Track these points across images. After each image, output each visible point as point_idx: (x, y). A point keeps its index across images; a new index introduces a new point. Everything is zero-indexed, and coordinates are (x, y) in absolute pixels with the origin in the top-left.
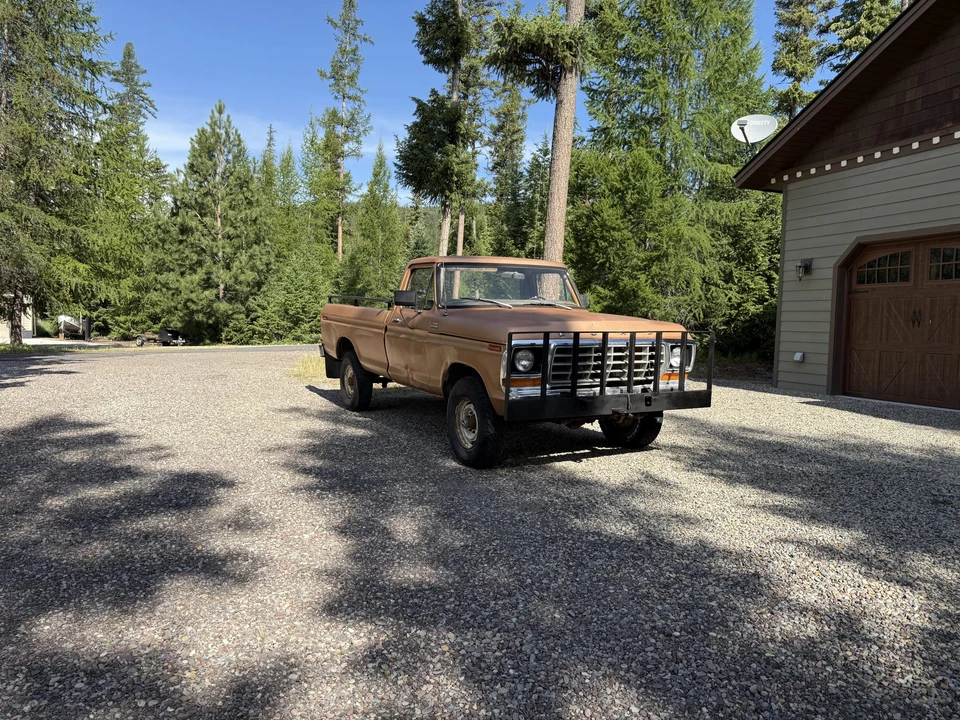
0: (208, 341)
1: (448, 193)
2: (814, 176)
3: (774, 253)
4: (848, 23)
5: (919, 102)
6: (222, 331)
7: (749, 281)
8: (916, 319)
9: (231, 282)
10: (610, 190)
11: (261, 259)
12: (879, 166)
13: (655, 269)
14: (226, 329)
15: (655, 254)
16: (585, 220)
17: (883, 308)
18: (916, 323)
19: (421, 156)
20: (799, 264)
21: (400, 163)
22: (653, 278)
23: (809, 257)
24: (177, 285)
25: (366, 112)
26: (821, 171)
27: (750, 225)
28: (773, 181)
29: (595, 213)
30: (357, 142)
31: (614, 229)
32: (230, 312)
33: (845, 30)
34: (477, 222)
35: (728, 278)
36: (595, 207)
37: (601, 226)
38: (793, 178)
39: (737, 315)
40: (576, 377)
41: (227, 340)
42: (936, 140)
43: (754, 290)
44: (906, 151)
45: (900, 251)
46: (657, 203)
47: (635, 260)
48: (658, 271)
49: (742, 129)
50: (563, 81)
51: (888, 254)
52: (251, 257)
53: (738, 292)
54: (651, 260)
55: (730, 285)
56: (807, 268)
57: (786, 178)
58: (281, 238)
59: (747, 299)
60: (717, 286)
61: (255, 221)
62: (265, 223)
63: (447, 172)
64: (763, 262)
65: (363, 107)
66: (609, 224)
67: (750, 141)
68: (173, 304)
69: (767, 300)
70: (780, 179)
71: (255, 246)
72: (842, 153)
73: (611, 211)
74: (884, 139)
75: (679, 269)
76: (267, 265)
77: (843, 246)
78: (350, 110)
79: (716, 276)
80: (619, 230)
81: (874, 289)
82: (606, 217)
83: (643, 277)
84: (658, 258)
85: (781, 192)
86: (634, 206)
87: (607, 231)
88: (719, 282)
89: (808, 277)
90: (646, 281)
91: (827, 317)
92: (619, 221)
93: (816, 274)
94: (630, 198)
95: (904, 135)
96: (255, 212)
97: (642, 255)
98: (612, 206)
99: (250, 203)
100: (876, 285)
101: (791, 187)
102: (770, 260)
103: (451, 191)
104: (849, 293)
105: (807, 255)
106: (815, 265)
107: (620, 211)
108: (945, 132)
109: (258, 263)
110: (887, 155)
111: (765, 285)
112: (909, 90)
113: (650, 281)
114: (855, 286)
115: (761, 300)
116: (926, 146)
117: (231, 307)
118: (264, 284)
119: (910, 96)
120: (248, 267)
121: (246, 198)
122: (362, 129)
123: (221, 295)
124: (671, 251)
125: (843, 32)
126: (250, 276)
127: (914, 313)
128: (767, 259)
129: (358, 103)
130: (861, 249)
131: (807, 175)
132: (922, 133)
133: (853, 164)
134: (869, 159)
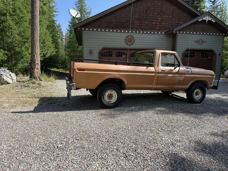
2: (91, 31)
5: (115, 22)
12: (108, 33)
23: (91, 50)
26: (93, 30)
38: (85, 29)
42: (119, 31)
44: (113, 31)
45: (110, 50)
51: (108, 51)
57: (83, 29)
70: (81, 29)
72: (99, 27)
74: (107, 27)
77: (100, 48)
95: (113, 28)
100: (106, 57)
101: (84, 31)
106: (93, 52)
108: (121, 30)
110: (109, 31)
114: (101, 57)
116: (117, 31)
119: (113, 20)
130: (104, 49)
131: (89, 30)
132: (116, 29)
133: (101, 30)
134: (105, 31)
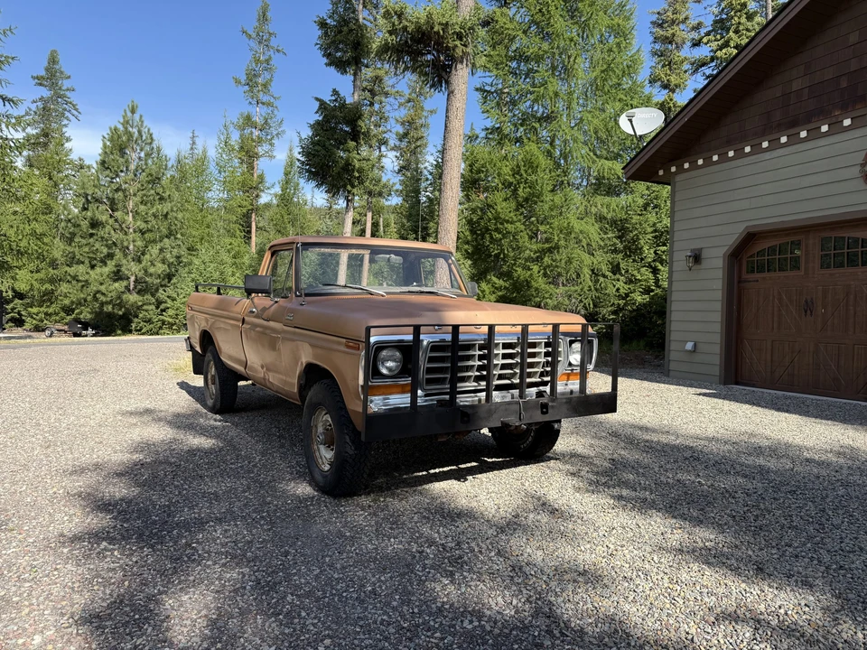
0: (119, 332)
1: (349, 188)
2: (701, 167)
3: (658, 245)
4: (718, 37)
5: (806, 90)
6: (131, 321)
7: (635, 273)
8: (808, 308)
9: (141, 274)
10: (503, 184)
11: (171, 252)
12: (767, 156)
13: (547, 260)
14: (136, 320)
15: (547, 246)
16: (479, 213)
17: (774, 297)
18: (809, 312)
19: (323, 152)
20: (689, 254)
21: (303, 159)
22: (545, 269)
23: (699, 247)
24: (87, 277)
25: (279, 117)
26: (708, 162)
27: (635, 219)
28: (661, 173)
29: (489, 206)
30: (270, 144)
31: (508, 222)
32: (140, 304)
33: (716, 43)
34: (384, 219)
35: (616, 269)
36: (489, 200)
37: (495, 219)
38: (681, 170)
39: (625, 304)
40: (456, 380)
41: (137, 331)
42: (825, 128)
43: (640, 281)
44: (794, 139)
45: (790, 238)
46: (548, 197)
47: (528, 252)
48: (550, 262)
49: (631, 121)
50: (453, 72)
51: (778, 243)
52: (161, 250)
53: (626, 283)
54: (543, 252)
55: (618, 276)
56: (697, 258)
57: (673, 169)
58: (194, 233)
59: (634, 290)
60: (604, 276)
61: (166, 216)
62: (176, 218)
63: (348, 167)
64: (649, 254)
65: (276, 112)
66: (503, 217)
67: (638, 133)
68: (82, 296)
69: (653, 291)
70: (667, 170)
71: (166, 240)
72: (729, 143)
73: (504, 204)
74: (770, 128)
75: (569, 261)
76: (178, 257)
77: (732, 235)
78: (264, 115)
79: (604, 268)
80: (511, 223)
81: (764, 278)
82: (499, 210)
83: (536, 268)
84: (550, 250)
85: (669, 184)
86: (526, 200)
87: (502, 224)
88: (607, 273)
89: (698, 267)
90: (539, 272)
91: (718, 306)
92: (512, 214)
93: (705, 264)
94: (522, 192)
95: (792, 124)
96: (166, 207)
97: (534, 247)
98: (505, 200)
99: (162, 199)
100: (766, 275)
101: (678, 178)
102: (655, 252)
103: (353, 186)
104: (739, 282)
105: (696, 245)
106: (703, 256)
107: (513, 205)
108: (834, 120)
109: (169, 256)
110: (775, 144)
111: (651, 276)
112: (795, 79)
113: (542, 272)
114: (745, 276)
115: (647, 291)
116: (815, 134)
117: (141, 298)
118: (174, 276)
119: (796, 86)
120: (159, 259)
121: (158, 194)
122: (275, 133)
123: (132, 287)
124: (562, 243)
125: (714, 45)
126: (160, 268)
127: (806, 302)
128: (652, 251)
129: (271, 108)
130: (750, 238)
131: (694, 166)
132: (810, 122)
133: (740, 154)
134: (757, 149)
